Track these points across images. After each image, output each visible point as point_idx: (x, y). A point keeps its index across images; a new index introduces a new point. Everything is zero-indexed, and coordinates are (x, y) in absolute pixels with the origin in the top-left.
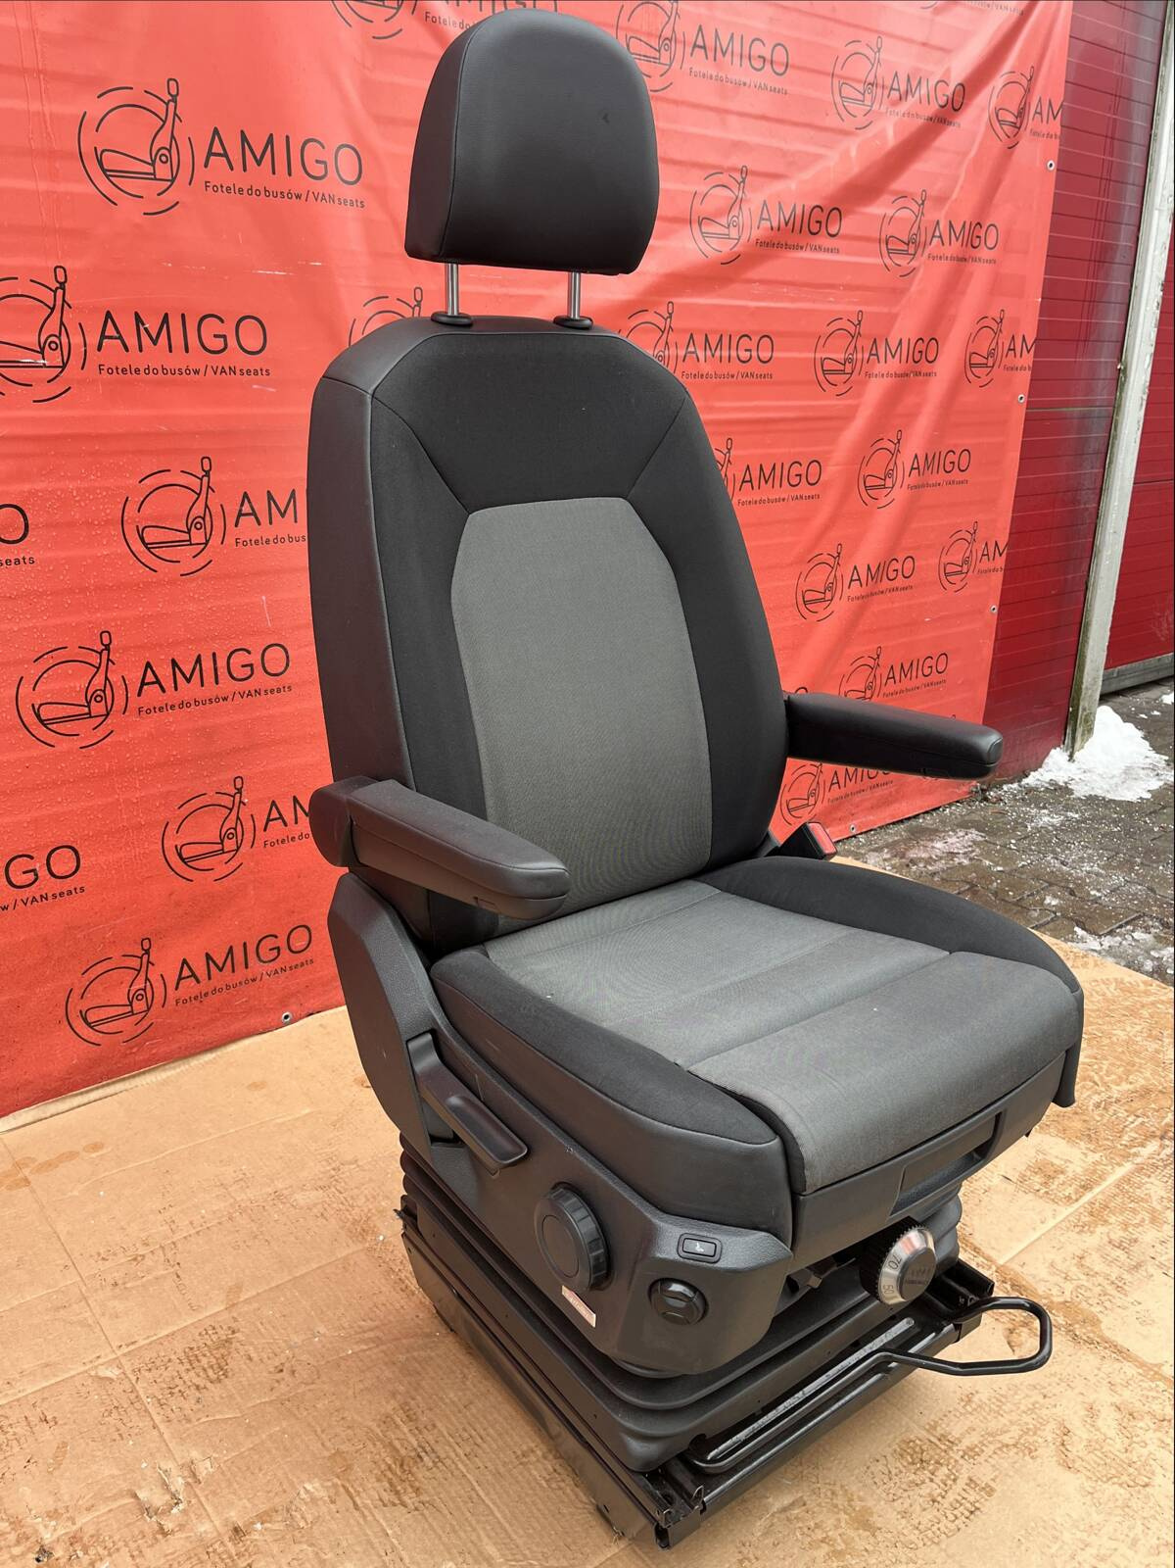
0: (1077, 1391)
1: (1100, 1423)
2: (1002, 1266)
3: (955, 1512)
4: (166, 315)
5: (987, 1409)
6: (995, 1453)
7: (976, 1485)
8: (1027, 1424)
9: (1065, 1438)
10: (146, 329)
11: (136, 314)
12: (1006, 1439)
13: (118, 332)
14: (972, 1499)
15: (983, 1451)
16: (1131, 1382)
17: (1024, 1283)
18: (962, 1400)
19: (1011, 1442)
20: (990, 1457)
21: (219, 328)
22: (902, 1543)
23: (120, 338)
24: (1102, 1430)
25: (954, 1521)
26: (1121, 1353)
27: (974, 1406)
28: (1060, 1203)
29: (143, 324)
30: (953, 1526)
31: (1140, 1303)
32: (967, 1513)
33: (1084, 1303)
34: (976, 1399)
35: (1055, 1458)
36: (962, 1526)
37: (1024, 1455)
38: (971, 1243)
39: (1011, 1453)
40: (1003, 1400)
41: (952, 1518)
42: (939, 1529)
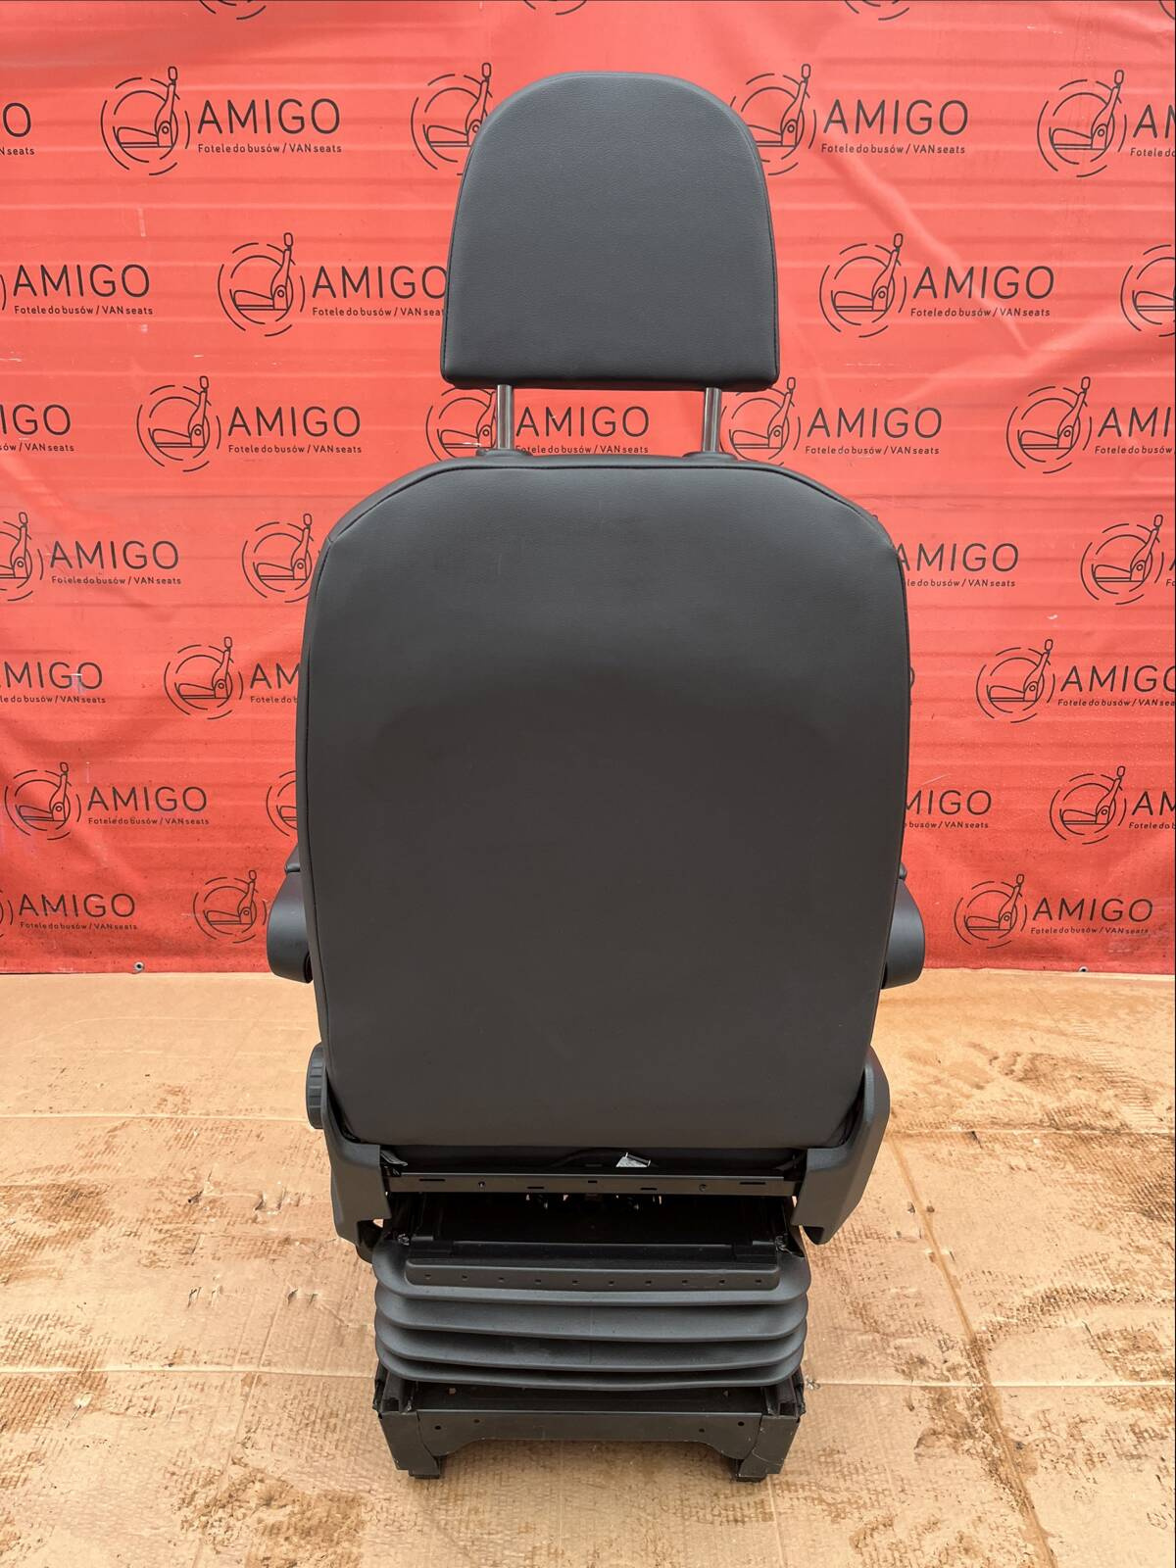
0: (938, 1505)
1: (929, 1537)
2: (994, 1388)
3: (723, 1512)
4: (570, 408)
5: (838, 1469)
6: (805, 1499)
7: (763, 1507)
8: (860, 1498)
9: (881, 1527)
10: (553, 420)
11: (547, 409)
12: (828, 1496)
13: (533, 422)
14: (746, 1512)
15: (796, 1491)
16: (1001, 1530)
17: (997, 1409)
18: (824, 1450)
19: (831, 1501)
20: (798, 1499)
21: (610, 417)
22: (660, 1501)
23: (534, 426)
24: (923, 1543)
25: (715, 1516)
26: (1025, 1504)
27: (829, 1460)
28: (1120, 1373)
29: (551, 416)
30: (709, 1517)
31: (1095, 1482)
32: (731, 1518)
33: (1037, 1453)
34: (836, 1457)
35: (852, 1534)
36: (717, 1523)
37: (830, 1515)
38: (982, 1357)
39: (819, 1507)
40: (861, 1471)
41: (716, 1512)
42: (697, 1512)
